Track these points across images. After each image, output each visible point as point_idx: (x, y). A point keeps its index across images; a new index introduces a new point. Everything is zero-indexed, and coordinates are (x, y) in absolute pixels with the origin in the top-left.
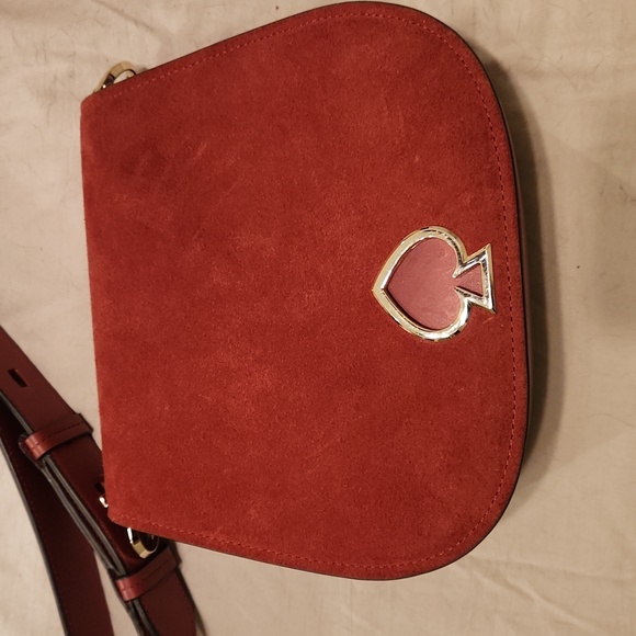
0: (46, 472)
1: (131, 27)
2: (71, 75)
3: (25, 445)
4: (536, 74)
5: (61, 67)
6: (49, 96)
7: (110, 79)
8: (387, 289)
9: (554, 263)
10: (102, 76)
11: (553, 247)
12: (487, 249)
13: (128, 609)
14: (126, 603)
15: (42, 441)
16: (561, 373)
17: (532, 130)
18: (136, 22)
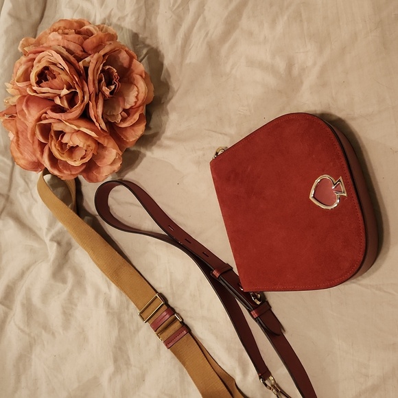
0: (221, 282)
1: (220, 135)
2: (204, 155)
3: (213, 274)
4: (353, 119)
5: (200, 153)
6: (198, 163)
7: (217, 153)
8: (314, 197)
9: (375, 178)
10: (214, 153)
11: (373, 173)
12: (341, 178)
13: (256, 321)
14: (255, 319)
15: (218, 271)
16: (386, 215)
17: (357, 137)
18: (221, 134)
